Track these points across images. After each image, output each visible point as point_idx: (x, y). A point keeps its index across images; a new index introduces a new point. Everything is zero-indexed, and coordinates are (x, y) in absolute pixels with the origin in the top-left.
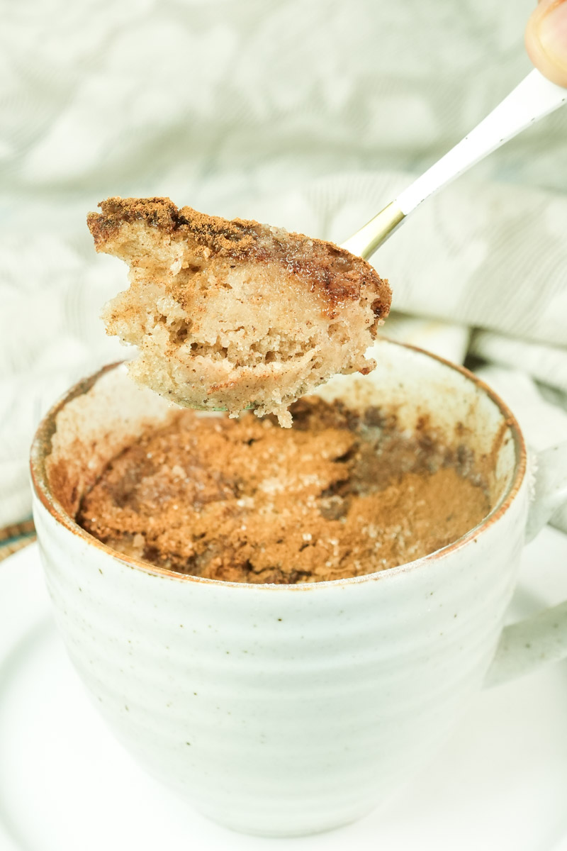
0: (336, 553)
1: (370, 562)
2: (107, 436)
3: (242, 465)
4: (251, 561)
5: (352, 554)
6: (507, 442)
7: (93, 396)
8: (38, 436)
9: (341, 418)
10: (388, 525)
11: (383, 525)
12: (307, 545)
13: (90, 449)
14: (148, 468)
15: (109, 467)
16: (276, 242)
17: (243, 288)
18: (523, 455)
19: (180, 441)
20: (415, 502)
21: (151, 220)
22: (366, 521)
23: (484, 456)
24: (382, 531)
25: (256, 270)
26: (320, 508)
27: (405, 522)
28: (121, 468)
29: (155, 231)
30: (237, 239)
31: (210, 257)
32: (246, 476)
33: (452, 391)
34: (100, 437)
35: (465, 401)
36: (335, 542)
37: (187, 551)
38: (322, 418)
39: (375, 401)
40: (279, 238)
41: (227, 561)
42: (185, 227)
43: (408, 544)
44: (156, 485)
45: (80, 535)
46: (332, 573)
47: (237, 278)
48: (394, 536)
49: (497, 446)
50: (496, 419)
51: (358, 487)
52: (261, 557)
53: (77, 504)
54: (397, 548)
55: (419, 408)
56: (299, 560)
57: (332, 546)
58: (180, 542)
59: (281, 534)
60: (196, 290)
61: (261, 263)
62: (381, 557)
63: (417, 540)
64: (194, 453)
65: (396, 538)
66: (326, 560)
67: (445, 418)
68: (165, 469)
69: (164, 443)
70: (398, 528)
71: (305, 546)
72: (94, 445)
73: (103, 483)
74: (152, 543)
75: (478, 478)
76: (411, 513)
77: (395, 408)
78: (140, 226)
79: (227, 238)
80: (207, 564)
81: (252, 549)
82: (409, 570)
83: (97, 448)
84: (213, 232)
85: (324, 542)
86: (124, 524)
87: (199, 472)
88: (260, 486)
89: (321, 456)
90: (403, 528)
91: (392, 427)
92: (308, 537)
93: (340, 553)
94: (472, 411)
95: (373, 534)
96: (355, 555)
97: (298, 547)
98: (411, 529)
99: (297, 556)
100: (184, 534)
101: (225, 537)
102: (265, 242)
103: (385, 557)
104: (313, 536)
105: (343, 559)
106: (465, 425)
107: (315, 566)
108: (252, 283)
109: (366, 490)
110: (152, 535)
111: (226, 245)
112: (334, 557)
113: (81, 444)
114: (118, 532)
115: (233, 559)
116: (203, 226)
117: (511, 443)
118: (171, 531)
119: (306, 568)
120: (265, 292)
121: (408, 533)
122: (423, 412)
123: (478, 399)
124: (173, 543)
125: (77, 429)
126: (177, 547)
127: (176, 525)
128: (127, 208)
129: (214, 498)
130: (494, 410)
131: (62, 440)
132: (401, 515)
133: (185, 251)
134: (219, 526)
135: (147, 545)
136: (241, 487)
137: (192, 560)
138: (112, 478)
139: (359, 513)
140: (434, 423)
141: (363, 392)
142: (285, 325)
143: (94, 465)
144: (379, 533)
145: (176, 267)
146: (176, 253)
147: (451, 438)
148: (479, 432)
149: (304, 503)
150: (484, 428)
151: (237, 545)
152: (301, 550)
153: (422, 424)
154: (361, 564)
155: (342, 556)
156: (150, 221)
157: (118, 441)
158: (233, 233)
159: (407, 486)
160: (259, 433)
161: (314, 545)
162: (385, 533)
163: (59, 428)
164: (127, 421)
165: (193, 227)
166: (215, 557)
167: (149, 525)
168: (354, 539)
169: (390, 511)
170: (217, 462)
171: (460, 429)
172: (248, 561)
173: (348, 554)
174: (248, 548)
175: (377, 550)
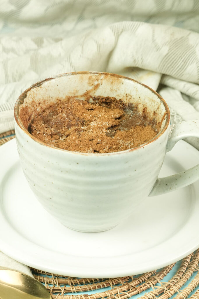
2: (44, 101)
3: (86, 116)
6: (165, 119)
7: (41, 88)
8: (20, 98)
9: (121, 106)
10: (126, 141)
11: (125, 140)
12: (99, 143)
13: (38, 105)
14: (56, 113)
15: (44, 111)
18: (168, 123)
19: (68, 106)
22: (120, 139)
23: (159, 123)
26: (106, 133)
27: (132, 140)
28: (48, 112)
32: (86, 120)
33: (154, 101)
34: (42, 101)
35: (157, 105)
38: (115, 105)
39: (131, 102)
44: (57, 118)
45: (23, 130)
49: (162, 120)
50: (164, 111)
51: (121, 128)
59: (91, 138)
64: (71, 110)
65: (128, 145)
66: (104, 148)
67: (151, 109)
68: (60, 114)
69: (62, 106)
70: (129, 142)
71: (98, 143)
73: (41, 116)
75: (156, 130)
76: (135, 138)
77: (137, 104)
82: (120, 154)
83: (40, 104)
85: (104, 143)
87: (71, 117)
88: (90, 123)
89: (111, 117)
90: (131, 142)
91: (136, 111)
92: (99, 141)
94: (158, 108)
95: (121, 142)
98: (134, 143)
106: (156, 112)
107: (100, 149)
109: (123, 129)
112: (107, 148)
113: (35, 102)
119: (97, 150)
121: (132, 144)
122: (145, 106)
123: (160, 104)
125: (34, 98)
129: (74, 125)
130: (164, 108)
131: (28, 100)
132: (131, 138)
136: (84, 123)
138: (44, 114)
139: (118, 136)
140: (148, 111)
141: (128, 98)
143: (38, 110)
144: (123, 143)
147: (152, 115)
149: (102, 130)
150: (160, 114)
152: (97, 144)
153: (145, 110)
155: (109, 148)
157: (48, 103)
160: (94, 107)
161: (101, 143)
162: (125, 143)
163: (27, 96)
164: (52, 97)
168: (114, 143)
170: (78, 114)
171: (154, 113)
173: (111, 148)
175: (121, 148)
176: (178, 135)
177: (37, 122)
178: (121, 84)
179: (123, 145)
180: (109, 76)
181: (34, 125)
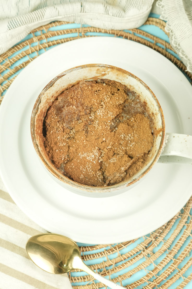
0: (110, 144)
1: (119, 147)
2: (57, 92)
10: (128, 134)
11: (126, 134)
12: (104, 141)
15: (57, 99)
19: (77, 94)
22: (122, 132)
24: (125, 136)
26: (111, 126)
27: (133, 133)
28: (60, 99)
34: (55, 94)
35: (155, 110)
43: (131, 142)
46: (108, 151)
49: (158, 132)
55: (145, 100)
57: (110, 142)
59: (97, 137)
62: (123, 146)
63: (134, 142)
64: (80, 99)
66: (108, 146)
67: (150, 108)
68: (71, 106)
72: (53, 96)
73: (54, 105)
77: (140, 95)
85: (108, 140)
87: (80, 107)
88: (97, 112)
89: (116, 103)
90: (131, 136)
91: (138, 99)
92: (104, 139)
93: (112, 144)
96: (116, 145)
98: (134, 137)
104: (106, 139)
107: (104, 148)
109: (126, 117)
113: (49, 99)
121: (132, 138)
123: (158, 113)
125: (47, 97)
131: (42, 103)
132: (132, 131)
138: (57, 103)
139: (121, 129)
140: (148, 106)
143: (52, 100)
144: (124, 137)
149: (107, 123)
152: (102, 143)
153: (145, 103)
157: (60, 91)
168: (117, 140)
169: (129, 129)
170: (87, 102)
175: (122, 143)
177: (50, 116)
178: (126, 78)
179: (124, 140)
180: (115, 71)
181: (48, 121)
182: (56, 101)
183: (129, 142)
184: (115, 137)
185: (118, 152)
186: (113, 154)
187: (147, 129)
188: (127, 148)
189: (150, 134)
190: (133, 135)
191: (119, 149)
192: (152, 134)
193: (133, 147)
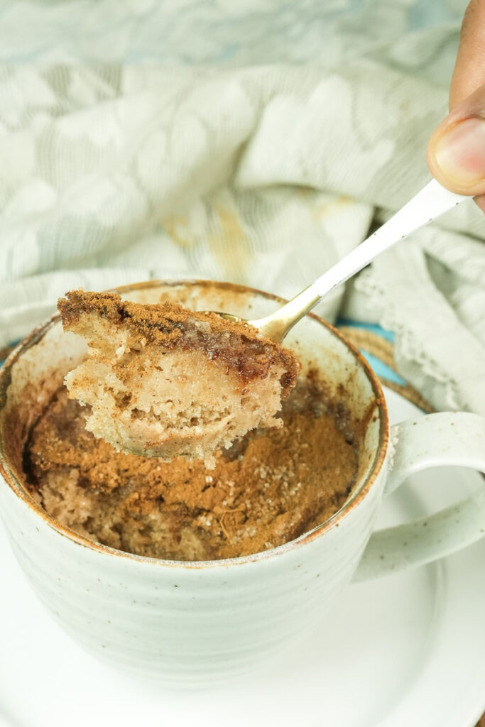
0: (231, 494)
1: (259, 501)
2: (54, 374)
4: (163, 496)
5: (245, 494)
6: (375, 420)
7: (43, 345)
10: (276, 465)
11: (272, 465)
12: (209, 486)
13: (39, 388)
15: (54, 399)
16: (200, 333)
17: (172, 370)
18: (386, 438)
20: (300, 443)
21: (103, 312)
22: (259, 462)
23: (357, 420)
24: (271, 472)
25: (182, 356)
27: (290, 463)
29: (105, 321)
30: (169, 331)
31: (147, 344)
33: (337, 357)
34: (48, 375)
35: (347, 369)
36: (231, 484)
37: (112, 483)
40: (203, 330)
41: (143, 496)
42: (128, 320)
43: (291, 485)
46: (227, 513)
47: (167, 362)
48: (279, 477)
49: (367, 418)
50: (368, 393)
52: (171, 494)
53: (26, 437)
54: (282, 488)
55: (310, 363)
56: (201, 499)
57: (229, 487)
58: (107, 475)
59: (188, 476)
60: (135, 370)
61: (186, 352)
62: (268, 497)
63: (298, 482)
65: (282, 478)
66: (223, 499)
67: (330, 376)
70: (284, 469)
71: (207, 487)
72: (42, 383)
73: (49, 413)
74: (85, 475)
75: (351, 436)
76: (296, 455)
78: (94, 316)
79: (161, 330)
80: (128, 496)
81: (165, 488)
83: (45, 385)
84: (150, 326)
85: (223, 483)
86: (62, 457)
90: (288, 469)
92: (209, 479)
93: (235, 493)
94: (351, 379)
95: (263, 475)
96: (247, 495)
97: (201, 488)
98: (295, 470)
99: (200, 496)
100: (110, 468)
101: (144, 476)
102: (191, 335)
103: (271, 497)
104: (214, 479)
105: (237, 498)
106: (345, 387)
107: (213, 505)
108: (179, 367)
110: (85, 469)
111: (160, 336)
112: (229, 497)
113: (32, 385)
114: (58, 465)
115: (148, 493)
116: (142, 320)
117: (378, 421)
118: (101, 465)
119: (206, 507)
120: (189, 374)
121: (292, 474)
122: (313, 366)
123: (356, 371)
124: (101, 476)
125: (29, 375)
126: (104, 478)
127: (105, 460)
128: (85, 301)
130: (368, 385)
131: (15, 388)
132: (288, 457)
133: (128, 338)
134: (139, 465)
135: (80, 476)
137: (116, 490)
138: (57, 408)
139: (254, 454)
140: (322, 377)
142: (205, 399)
143: (42, 398)
144: (268, 473)
145: (120, 351)
146: (122, 339)
147: (333, 392)
148: (355, 398)
150: (359, 397)
151: (152, 483)
152: (203, 491)
153: (312, 374)
154: (251, 503)
155: (236, 496)
156: (101, 313)
157: (62, 375)
158: (165, 327)
159: (296, 427)
161: (214, 486)
162: (273, 473)
163: (13, 380)
164: (71, 359)
165: (135, 321)
166: (135, 491)
167: (83, 459)
168: (248, 480)
169: (279, 453)
171: (341, 389)
172: (161, 496)
173: (241, 494)
174: (161, 486)
175: (265, 490)
176: (412, 463)
177: (41, 438)
178: (247, 307)
179: (269, 480)
180: (213, 291)
181: (37, 450)
182: (53, 403)
183: (286, 484)
184: (241, 472)
185: (258, 512)
186: (243, 517)
187: (331, 438)
188: (283, 500)
189: (344, 445)
190: (291, 467)
191: (257, 505)
192: (350, 442)
193: (299, 494)
